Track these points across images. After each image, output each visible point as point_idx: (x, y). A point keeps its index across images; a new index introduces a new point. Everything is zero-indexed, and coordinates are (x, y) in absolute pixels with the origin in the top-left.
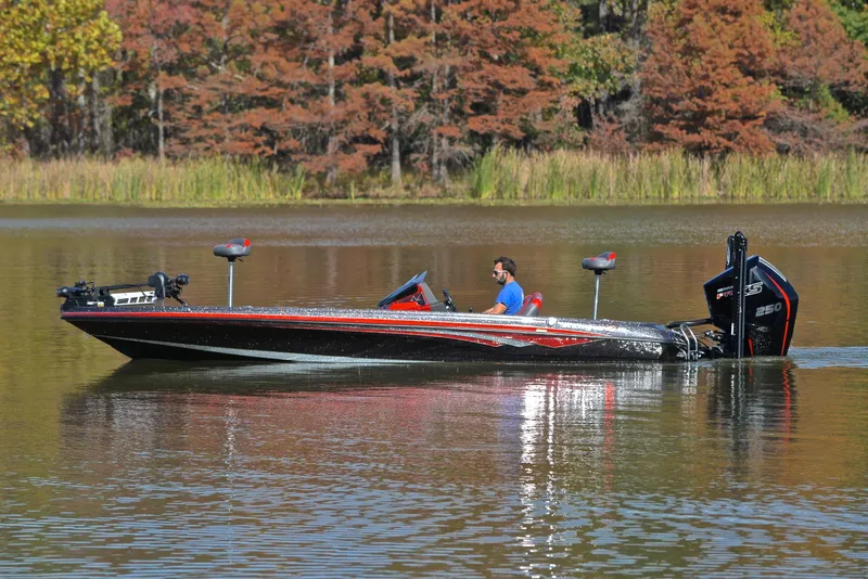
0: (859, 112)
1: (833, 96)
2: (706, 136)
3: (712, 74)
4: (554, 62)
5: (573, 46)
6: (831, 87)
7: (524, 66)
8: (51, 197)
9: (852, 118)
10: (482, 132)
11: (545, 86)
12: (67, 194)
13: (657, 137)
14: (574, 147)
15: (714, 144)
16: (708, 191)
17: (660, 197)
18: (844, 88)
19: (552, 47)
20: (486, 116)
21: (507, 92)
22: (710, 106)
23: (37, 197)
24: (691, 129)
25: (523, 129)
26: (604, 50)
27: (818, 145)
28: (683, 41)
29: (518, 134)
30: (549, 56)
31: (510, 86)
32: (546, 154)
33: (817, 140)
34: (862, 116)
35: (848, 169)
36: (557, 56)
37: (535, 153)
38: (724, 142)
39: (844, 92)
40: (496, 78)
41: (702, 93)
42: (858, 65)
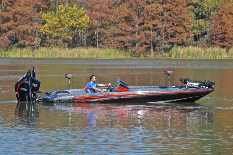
2: (225, 44)
3: (227, 29)
4: (189, 26)
5: (194, 22)
7: (182, 27)
8: (72, 57)
10: (172, 42)
11: (187, 31)
12: (76, 56)
13: (213, 44)
14: (194, 45)
15: (227, 46)
16: (225, 56)
17: (214, 58)
19: (188, 22)
20: (173, 38)
21: (178, 33)
22: (227, 36)
23: (69, 57)
24: (222, 42)
25: (182, 42)
26: (201, 23)
28: (220, 21)
29: (181, 43)
30: (188, 24)
31: (179, 31)
32: (187, 47)
36: (190, 24)
37: (184, 47)
38: (230, 45)
40: (176, 29)
41: (225, 33)
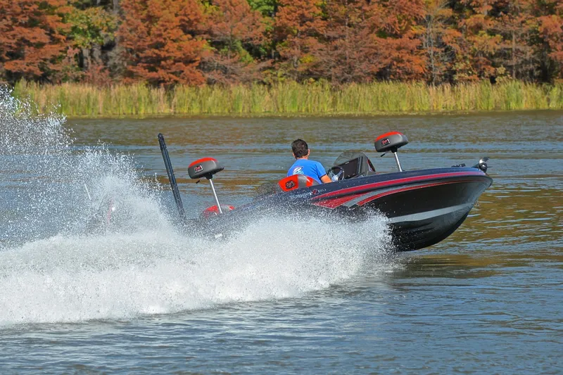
0: (260, 58)
1: (243, 48)
2: (161, 73)
3: (164, 33)
4: (61, 26)
5: (74, 15)
6: (242, 41)
7: (41, 28)
9: (255, 62)
10: (14, 71)
11: (54, 41)
13: (130, 75)
14: (77, 80)
15: (167, 79)
16: (165, 109)
17: (132, 114)
18: (250, 42)
19: (61, 15)
20: (18, 61)
21: (30, 45)
22: (163, 54)
24: (152, 70)
25: (42, 69)
26: (94, 17)
27: (234, 79)
28: (145, 12)
29: (39, 73)
30: (58, 21)
31: (32, 41)
33: (233, 76)
34: (262, 60)
35: (254, 95)
36: (63, 21)
37: (48, 86)
38: (174, 77)
39: (249, 44)
40: (23, 35)
41: (159, 46)
42: (258, 27)
